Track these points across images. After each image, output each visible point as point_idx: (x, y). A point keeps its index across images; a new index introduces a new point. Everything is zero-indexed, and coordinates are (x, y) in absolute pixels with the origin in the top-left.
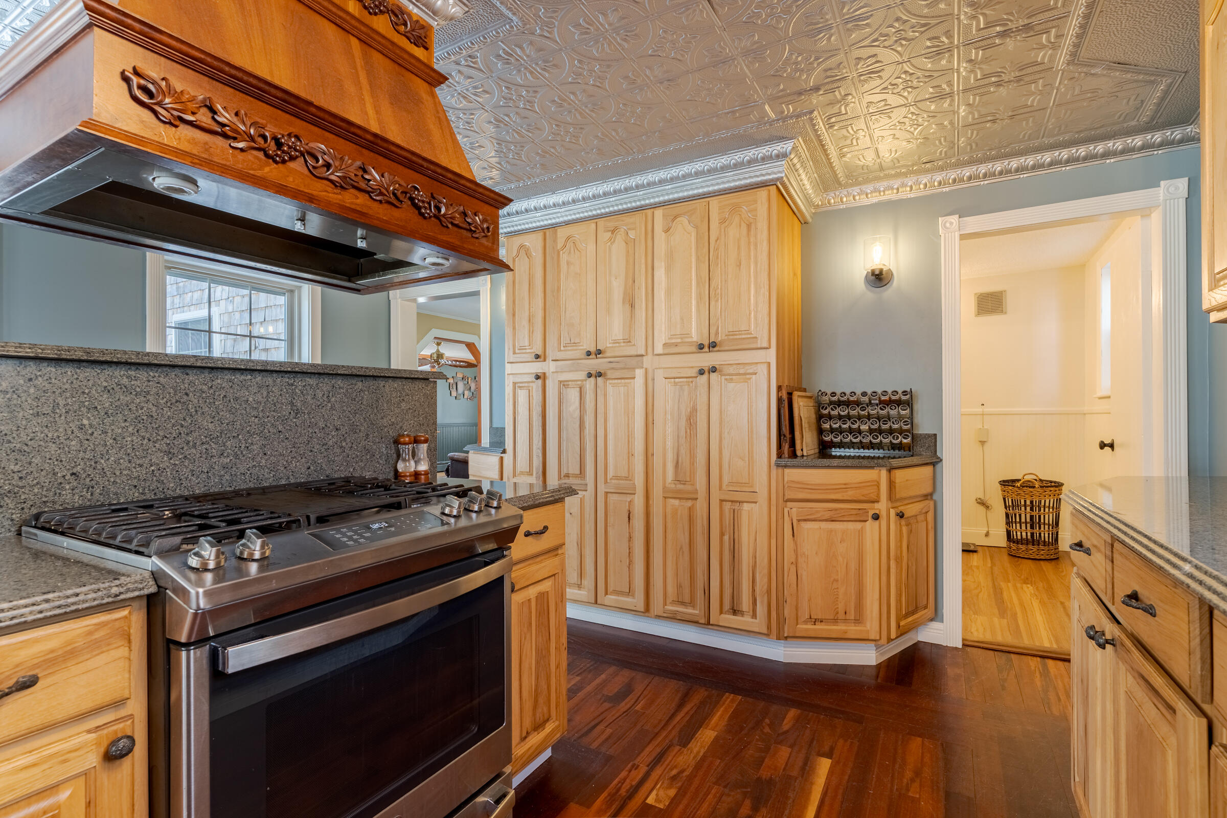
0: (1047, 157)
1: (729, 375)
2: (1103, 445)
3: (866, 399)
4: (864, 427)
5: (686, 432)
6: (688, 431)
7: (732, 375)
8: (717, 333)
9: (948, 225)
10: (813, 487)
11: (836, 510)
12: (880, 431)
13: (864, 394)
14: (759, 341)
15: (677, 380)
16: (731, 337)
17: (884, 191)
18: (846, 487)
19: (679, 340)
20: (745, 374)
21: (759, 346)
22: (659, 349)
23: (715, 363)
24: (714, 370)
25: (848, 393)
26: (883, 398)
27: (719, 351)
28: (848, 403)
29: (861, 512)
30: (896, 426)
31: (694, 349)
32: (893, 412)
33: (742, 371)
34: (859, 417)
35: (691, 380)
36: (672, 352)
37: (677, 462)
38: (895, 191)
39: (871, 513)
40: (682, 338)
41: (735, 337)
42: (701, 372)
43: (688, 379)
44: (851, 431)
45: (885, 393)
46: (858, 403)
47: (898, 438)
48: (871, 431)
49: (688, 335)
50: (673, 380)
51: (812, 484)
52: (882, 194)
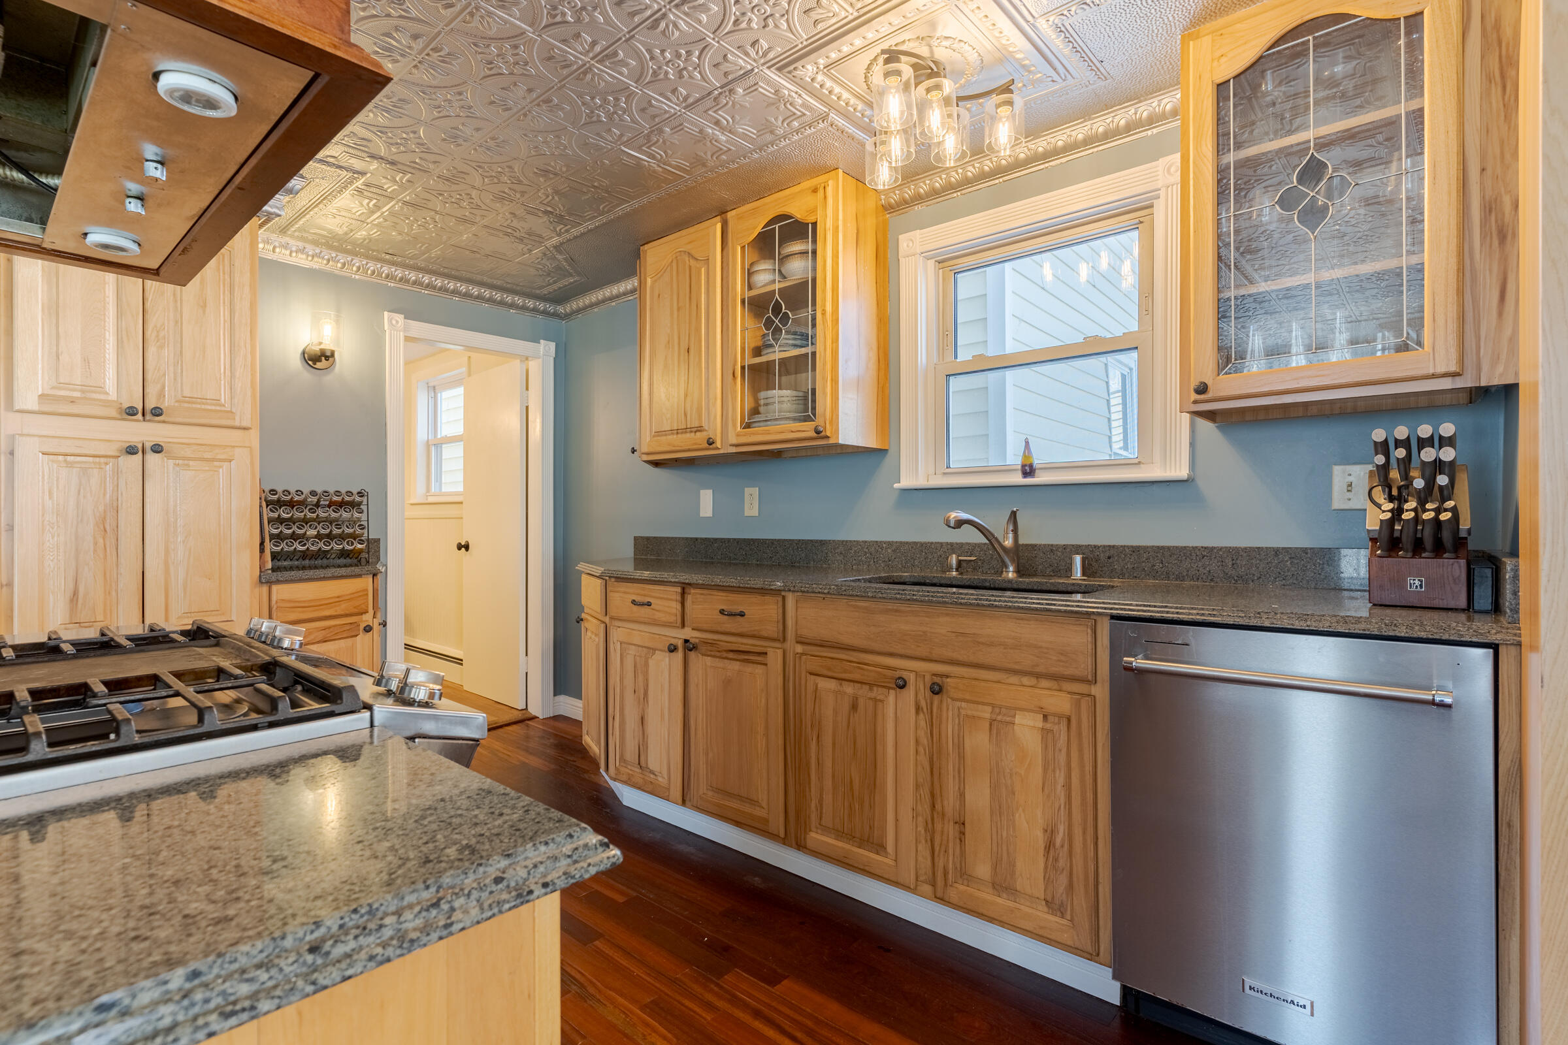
0: (475, 291)
1: (184, 458)
2: (460, 547)
3: (315, 499)
4: (312, 532)
5: (96, 544)
6: (101, 541)
7: (189, 459)
8: (161, 394)
9: (394, 322)
10: (306, 605)
11: (329, 628)
12: (330, 536)
13: (313, 493)
14: (237, 418)
15: (69, 458)
16: (186, 405)
17: (313, 257)
18: (339, 600)
19: (77, 394)
20: (213, 460)
21: (237, 423)
22: (31, 403)
23: (158, 440)
24: (157, 449)
25: (293, 491)
26: (335, 498)
27: (164, 422)
28: (291, 504)
29: (353, 626)
30: (348, 531)
31: (114, 413)
32: (345, 515)
33: (208, 455)
34: (306, 521)
35: (103, 460)
36: (62, 411)
37: (75, 593)
38: (325, 262)
39: (362, 626)
40: (83, 392)
41: (194, 406)
42: (131, 451)
43: (97, 460)
44: (294, 537)
45: (338, 493)
46: (303, 503)
47: (352, 544)
48: (319, 536)
49: (101, 389)
50: (61, 458)
51: (304, 601)
52: (310, 258)
